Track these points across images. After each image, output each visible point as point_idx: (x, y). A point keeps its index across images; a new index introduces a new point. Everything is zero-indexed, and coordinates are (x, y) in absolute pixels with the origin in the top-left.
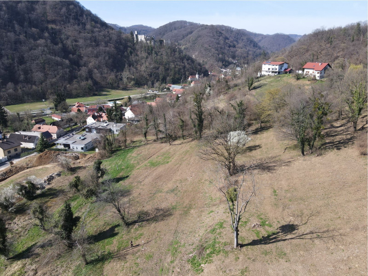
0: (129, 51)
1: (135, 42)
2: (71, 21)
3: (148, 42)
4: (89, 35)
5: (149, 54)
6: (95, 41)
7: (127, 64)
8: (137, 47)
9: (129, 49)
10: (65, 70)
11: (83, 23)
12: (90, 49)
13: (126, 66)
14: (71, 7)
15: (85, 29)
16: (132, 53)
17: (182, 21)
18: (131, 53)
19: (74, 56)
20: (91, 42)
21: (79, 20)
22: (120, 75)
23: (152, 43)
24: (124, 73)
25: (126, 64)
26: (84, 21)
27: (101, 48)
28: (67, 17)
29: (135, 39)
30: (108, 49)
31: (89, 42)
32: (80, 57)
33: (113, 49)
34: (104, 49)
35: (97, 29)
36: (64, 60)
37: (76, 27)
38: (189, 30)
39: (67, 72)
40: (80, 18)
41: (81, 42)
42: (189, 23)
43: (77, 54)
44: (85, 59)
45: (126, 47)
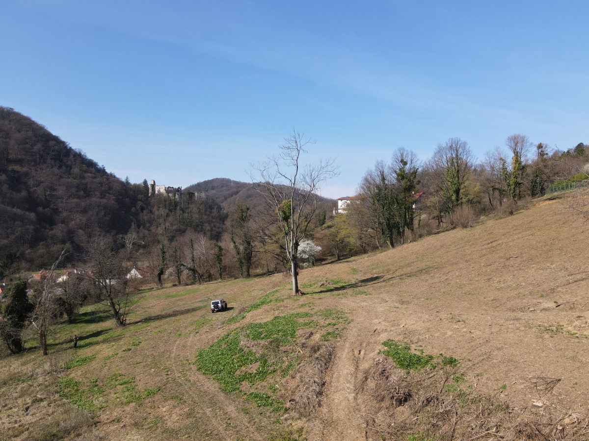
0: (138, 207)
1: (150, 195)
2: (49, 161)
3: (170, 195)
4: (76, 182)
5: (171, 211)
6: (85, 190)
7: (135, 224)
8: (152, 201)
9: (140, 203)
10: (28, 226)
11: (67, 166)
12: (75, 200)
13: (133, 226)
14: (52, 143)
15: (70, 174)
16: (144, 209)
17: (223, 179)
18: (142, 209)
19: (46, 210)
20: (78, 191)
21: (61, 161)
22: (122, 239)
23: (177, 196)
24: (129, 235)
25: (133, 224)
26: (69, 163)
27: (94, 199)
28: (41, 156)
29: (150, 191)
30: (104, 201)
31: (74, 190)
32: (56, 211)
33: (113, 202)
34: (98, 200)
35: (89, 175)
36: (27, 213)
37: (55, 169)
38: (235, 190)
39: (31, 231)
40: (65, 159)
41: (61, 191)
42: (235, 182)
43: (51, 206)
44: (65, 214)
45: (134, 201)
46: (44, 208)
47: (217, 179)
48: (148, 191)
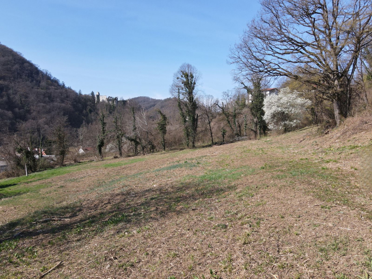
0: (88, 110)
1: (96, 102)
2: (24, 77)
3: (110, 102)
4: (44, 91)
5: (111, 113)
6: (49, 97)
7: (85, 121)
8: (98, 106)
9: (89, 107)
10: (6, 121)
11: (37, 81)
12: (42, 104)
13: (84, 123)
14: (26, 65)
15: (39, 86)
16: (92, 112)
17: (145, 97)
18: (91, 111)
19: (21, 110)
20: (44, 98)
21: (33, 77)
22: (76, 131)
23: (115, 103)
24: (81, 129)
25: (84, 121)
26: (39, 79)
27: (56, 104)
28: (18, 74)
29: (96, 99)
30: (63, 105)
31: (42, 97)
32: (29, 112)
33: (69, 106)
34: (59, 104)
35: (53, 87)
36: (6, 112)
37: (28, 83)
38: (153, 103)
39: (8, 124)
40: (35, 76)
41: (32, 98)
42: (152, 99)
43: (25, 108)
44: (34, 114)
45: (85, 106)
46: (19, 109)
47: (140, 97)
48: (95, 100)
